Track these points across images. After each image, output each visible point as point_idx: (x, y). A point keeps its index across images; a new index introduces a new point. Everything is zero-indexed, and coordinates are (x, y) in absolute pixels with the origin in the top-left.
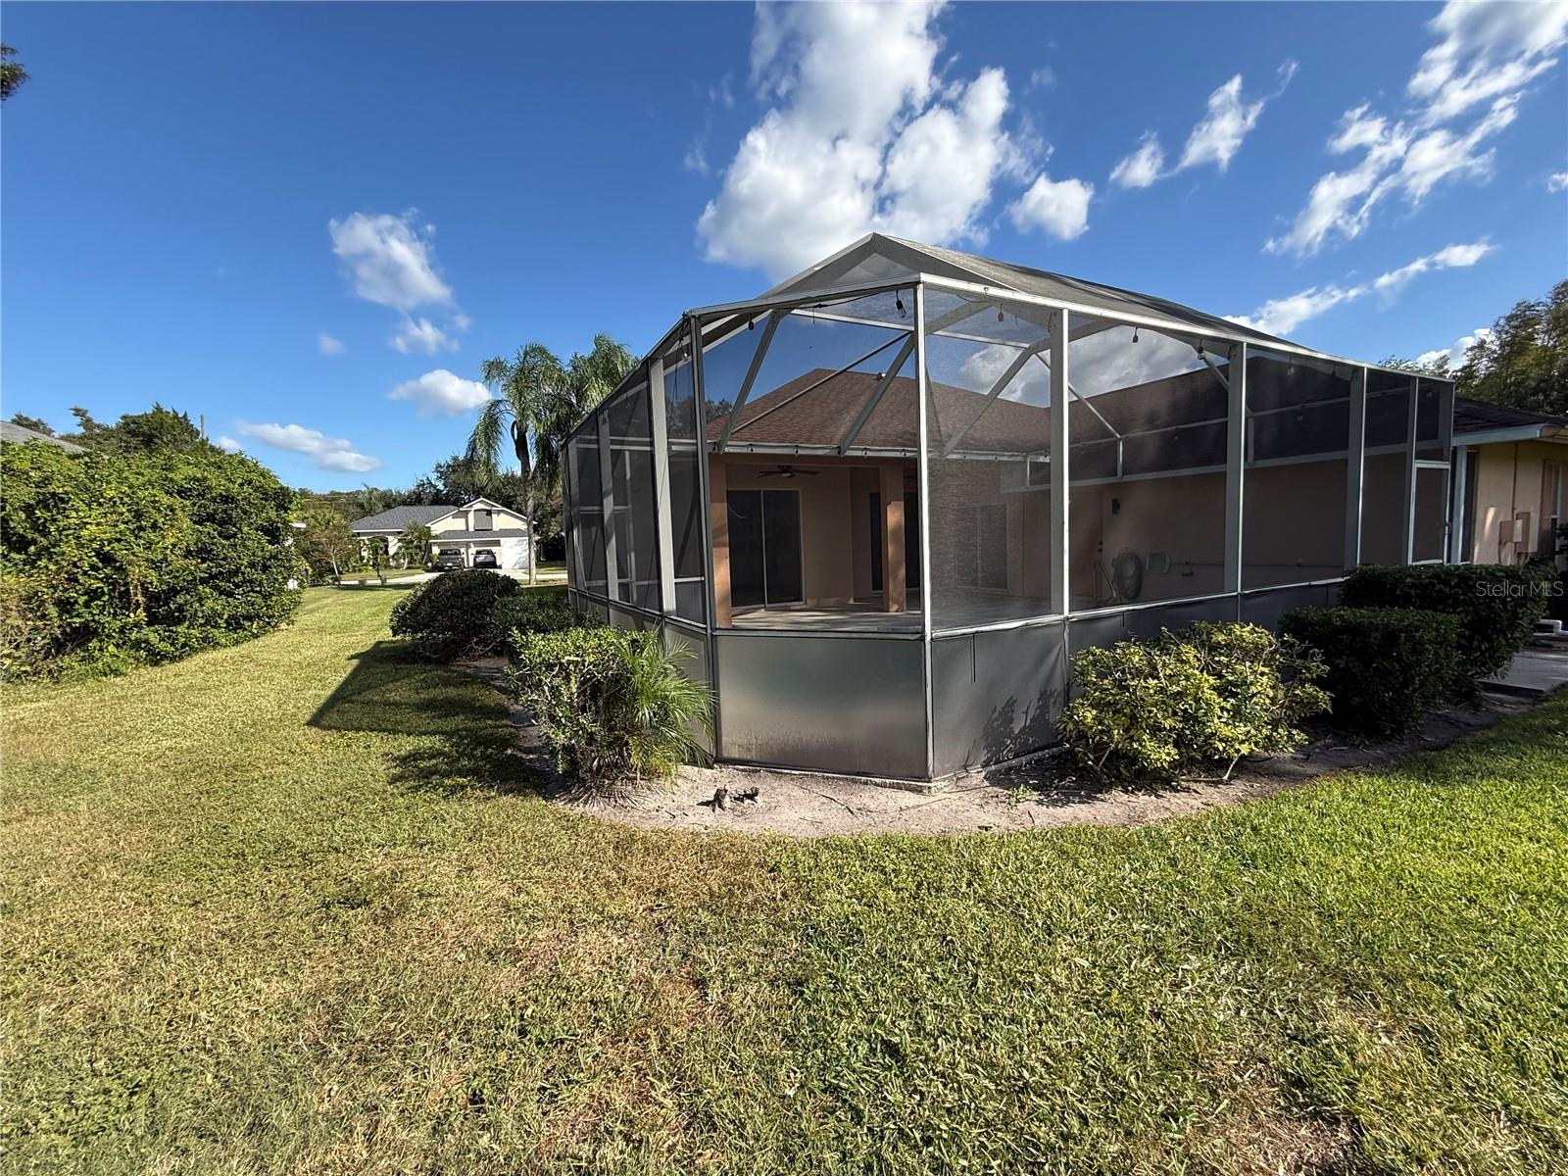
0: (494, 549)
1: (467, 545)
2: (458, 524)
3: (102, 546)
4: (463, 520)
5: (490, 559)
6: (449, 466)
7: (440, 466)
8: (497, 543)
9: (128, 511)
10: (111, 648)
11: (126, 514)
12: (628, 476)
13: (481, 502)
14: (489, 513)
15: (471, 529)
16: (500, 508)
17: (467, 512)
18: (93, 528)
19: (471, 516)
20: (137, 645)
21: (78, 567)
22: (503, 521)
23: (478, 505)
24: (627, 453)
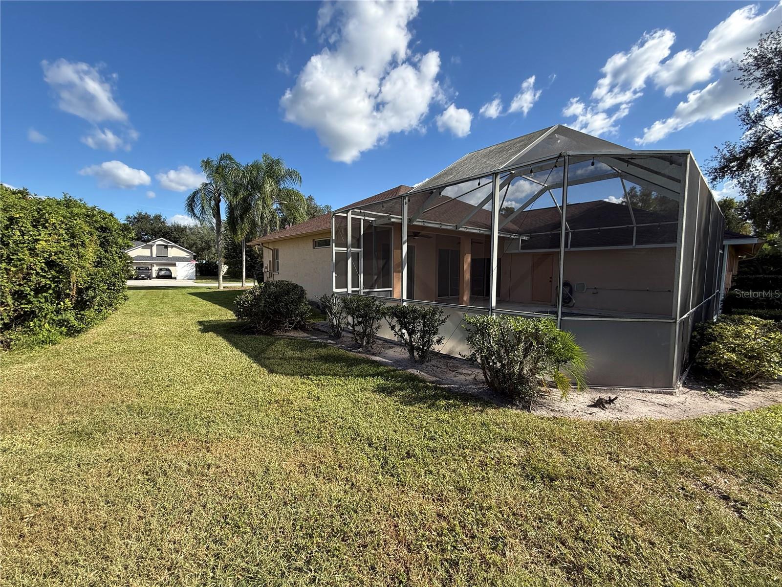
0: (170, 268)
1: (152, 265)
2: (146, 252)
3: (50, 255)
4: (149, 250)
5: (168, 273)
6: (135, 218)
7: (129, 217)
8: (174, 265)
9: (66, 233)
10: (47, 325)
11: (65, 235)
12: (362, 233)
13: (161, 240)
14: (166, 247)
15: (154, 255)
16: (173, 244)
17: (152, 246)
18: (44, 243)
19: (154, 248)
20: (61, 323)
21: (33, 270)
22: (174, 252)
23: (159, 242)
24: (362, 220)
